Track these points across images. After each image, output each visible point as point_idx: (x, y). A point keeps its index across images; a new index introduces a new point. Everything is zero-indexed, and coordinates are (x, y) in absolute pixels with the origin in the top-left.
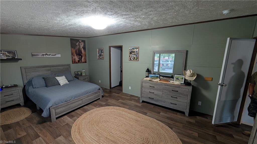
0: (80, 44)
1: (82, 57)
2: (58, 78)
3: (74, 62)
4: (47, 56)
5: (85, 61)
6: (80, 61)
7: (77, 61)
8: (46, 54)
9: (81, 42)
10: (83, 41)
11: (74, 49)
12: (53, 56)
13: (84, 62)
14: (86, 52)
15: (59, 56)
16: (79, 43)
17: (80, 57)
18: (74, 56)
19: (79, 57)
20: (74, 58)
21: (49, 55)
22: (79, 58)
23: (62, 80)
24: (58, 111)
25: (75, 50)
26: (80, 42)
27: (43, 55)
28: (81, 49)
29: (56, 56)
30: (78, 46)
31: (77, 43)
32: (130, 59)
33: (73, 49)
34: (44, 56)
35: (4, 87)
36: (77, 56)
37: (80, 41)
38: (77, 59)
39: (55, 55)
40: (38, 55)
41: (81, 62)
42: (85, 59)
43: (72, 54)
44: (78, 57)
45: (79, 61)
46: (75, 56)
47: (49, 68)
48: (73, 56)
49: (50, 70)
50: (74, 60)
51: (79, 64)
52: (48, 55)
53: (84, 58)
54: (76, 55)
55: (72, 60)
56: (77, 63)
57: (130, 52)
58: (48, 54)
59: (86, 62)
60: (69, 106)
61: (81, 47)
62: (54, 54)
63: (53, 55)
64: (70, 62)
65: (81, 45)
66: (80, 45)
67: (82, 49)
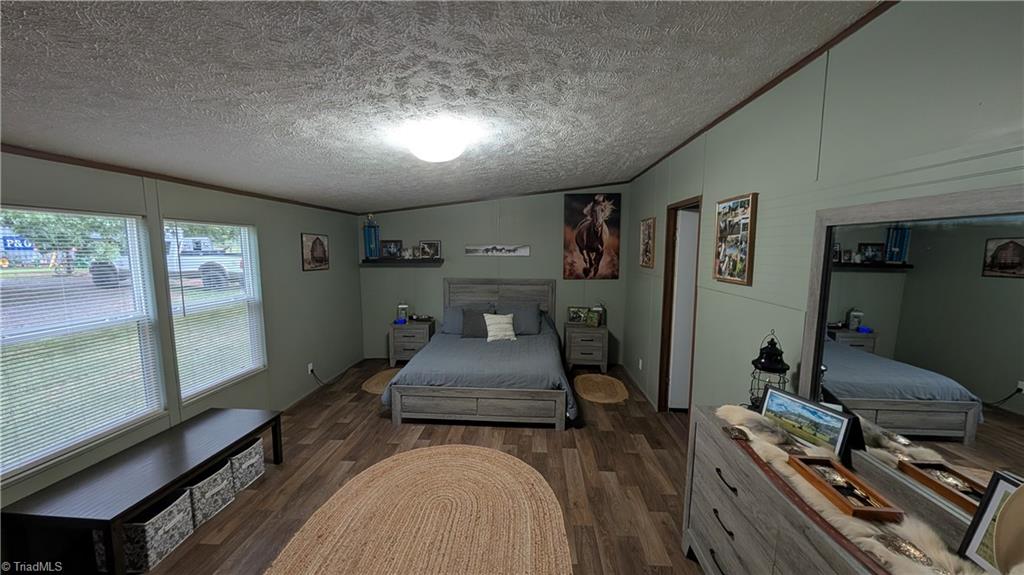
0: (598, 208)
1: (600, 255)
2: (489, 319)
3: (570, 274)
4: (495, 253)
5: (610, 271)
6: (590, 271)
7: (580, 271)
8: (494, 248)
9: (604, 201)
10: (608, 197)
11: (574, 228)
12: (508, 254)
13: (605, 277)
14: (619, 237)
15: (525, 252)
16: (593, 207)
17: (593, 256)
18: (571, 252)
19: (589, 256)
20: (569, 260)
21: (501, 250)
22: (590, 259)
23: (498, 326)
24: (409, 401)
25: (576, 232)
26: (597, 203)
27: (487, 250)
28: (602, 226)
29: (517, 253)
30: (589, 218)
31: (586, 206)
32: (720, 272)
33: (569, 230)
34: (490, 253)
35: (415, 317)
36: (583, 254)
37: (596, 198)
38: (580, 264)
39: (514, 251)
40: (476, 251)
41: (596, 273)
42: (614, 265)
43: (566, 247)
44: (586, 257)
45: (586, 272)
46: (575, 254)
47: (494, 287)
48: (567, 254)
49: (497, 292)
50: (568, 267)
51: (587, 282)
52: (497, 250)
53: (609, 259)
54: (577, 249)
55: (564, 265)
56: (578, 277)
57: (722, 231)
58: (498, 247)
59: (615, 277)
60: (436, 401)
61: (601, 220)
62: (512, 248)
63: (509, 251)
64: (555, 272)
65: (602, 211)
66: (595, 211)
67: (605, 227)
